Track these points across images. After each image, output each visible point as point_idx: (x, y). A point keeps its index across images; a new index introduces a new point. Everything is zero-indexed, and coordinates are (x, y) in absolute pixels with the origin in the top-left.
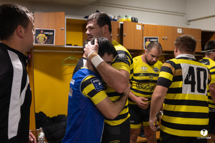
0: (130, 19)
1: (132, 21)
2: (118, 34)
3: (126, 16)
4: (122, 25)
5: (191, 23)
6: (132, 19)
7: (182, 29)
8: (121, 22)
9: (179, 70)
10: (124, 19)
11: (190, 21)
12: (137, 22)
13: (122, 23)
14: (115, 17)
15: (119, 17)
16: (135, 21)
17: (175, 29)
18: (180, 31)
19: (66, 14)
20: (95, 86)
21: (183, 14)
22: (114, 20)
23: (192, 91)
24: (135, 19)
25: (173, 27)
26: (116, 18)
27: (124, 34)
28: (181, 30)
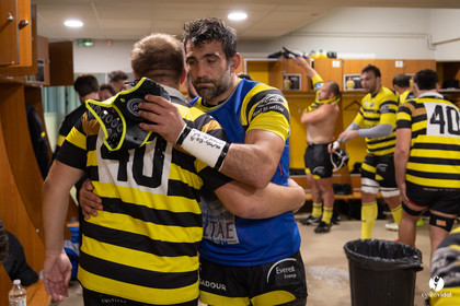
0: (325, 55)
1: (329, 57)
3: (321, 51)
5: (437, 47)
6: (328, 54)
7: (404, 61)
8: (312, 60)
10: (318, 55)
11: (435, 44)
12: (336, 57)
16: (332, 56)
17: (391, 62)
18: (399, 65)
24: (333, 53)
28: (401, 62)
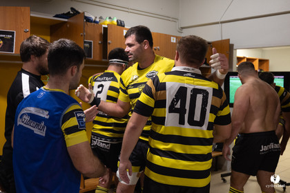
0: (115, 22)
1: (118, 25)
2: (100, 40)
3: (110, 18)
4: (105, 29)
5: (184, 30)
6: (117, 21)
7: (177, 37)
8: (104, 26)
9: (162, 92)
10: (108, 21)
11: (182, 28)
12: (124, 26)
13: (106, 26)
14: (96, 18)
15: (101, 18)
16: (121, 24)
17: (168, 37)
18: (173, 40)
19: (32, 10)
20: (78, 121)
21: (175, 20)
22: (95, 22)
23: (180, 123)
24: (121, 21)
25: (166, 35)
26: (98, 20)
27: (109, 41)
28: (175, 38)
